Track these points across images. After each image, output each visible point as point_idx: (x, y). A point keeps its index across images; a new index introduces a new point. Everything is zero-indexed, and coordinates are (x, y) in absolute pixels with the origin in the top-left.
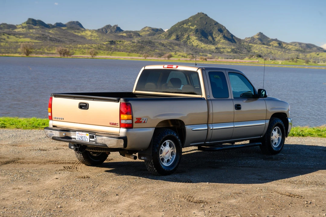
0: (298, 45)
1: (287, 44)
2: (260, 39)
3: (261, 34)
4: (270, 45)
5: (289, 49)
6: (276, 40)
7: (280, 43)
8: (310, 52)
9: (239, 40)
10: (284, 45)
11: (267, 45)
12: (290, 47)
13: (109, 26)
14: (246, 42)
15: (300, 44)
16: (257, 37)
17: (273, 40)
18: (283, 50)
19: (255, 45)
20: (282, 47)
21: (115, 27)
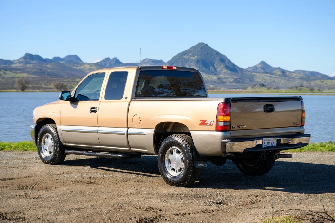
0: (302, 73)
1: (291, 72)
2: (263, 68)
3: (263, 63)
4: (273, 74)
5: (293, 78)
6: (279, 68)
7: (283, 72)
8: (314, 80)
9: (242, 69)
10: (288, 74)
11: (270, 73)
12: (294, 75)
13: (108, 59)
14: (249, 71)
15: (304, 72)
16: (260, 66)
17: (276, 68)
18: (287, 78)
19: (258, 75)
20: (285, 76)
21: (115, 60)
